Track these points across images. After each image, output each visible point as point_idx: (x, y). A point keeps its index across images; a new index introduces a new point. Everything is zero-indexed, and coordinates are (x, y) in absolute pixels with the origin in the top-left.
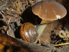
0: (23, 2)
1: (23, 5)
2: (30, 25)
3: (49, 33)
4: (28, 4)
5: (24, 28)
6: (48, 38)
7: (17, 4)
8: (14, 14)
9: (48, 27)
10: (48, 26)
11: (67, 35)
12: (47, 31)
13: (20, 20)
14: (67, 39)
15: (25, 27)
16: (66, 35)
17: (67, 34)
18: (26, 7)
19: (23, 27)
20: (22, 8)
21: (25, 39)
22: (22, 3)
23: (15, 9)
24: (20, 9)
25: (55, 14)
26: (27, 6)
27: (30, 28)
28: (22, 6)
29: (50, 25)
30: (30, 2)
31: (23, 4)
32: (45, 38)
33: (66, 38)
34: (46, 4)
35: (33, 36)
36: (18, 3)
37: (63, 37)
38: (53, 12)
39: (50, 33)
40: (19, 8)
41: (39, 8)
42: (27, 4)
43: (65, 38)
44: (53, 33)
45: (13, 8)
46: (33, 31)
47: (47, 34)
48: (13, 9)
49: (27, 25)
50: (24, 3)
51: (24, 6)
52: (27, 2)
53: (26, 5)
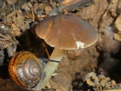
0: (27, 15)
1: (26, 22)
2: (28, 55)
3: (72, 75)
4: (35, 20)
5: (16, 61)
6: (68, 85)
7: (14, 17)
8: (4, 35)
9: (71, 64)
10: (71, 62)
11: (102, 82)
12: (68, 72)
13: (16, 46)
14: (99, 88)
15: (17, 59)
16: (100, 82)
17: (101, 80)
18: (30, 24)
19: (15, 59)
20: (24, 26)
21: (16, 80)
22: (24, 18)
23: (8, 26)
24: (20, 28)
25: (75, 39)
26: (33, 22)
27: (28, 61)
28: (23, 23)
29: (74, 61)
30: (39, 16)
31: (26, 19)
32: (62, 85)
33: (98, 86)
34: (60, 21)
35: (32, 77)
36: (17, 16)
37: (94, 85)
38: (72, 36)
39: (74, 75)
40: (18, 25)
41: (48, 26)
42: (33, 21)
43: (96, 87)
44: (79, 76)
45: (3, 23)
46: (33, 68)
47: (67, 77)
48: (5, 25)
49: (23, 55)
50: (29, 17)
51: (28, 23)
52: (34, 16)
53: (30, 22)
